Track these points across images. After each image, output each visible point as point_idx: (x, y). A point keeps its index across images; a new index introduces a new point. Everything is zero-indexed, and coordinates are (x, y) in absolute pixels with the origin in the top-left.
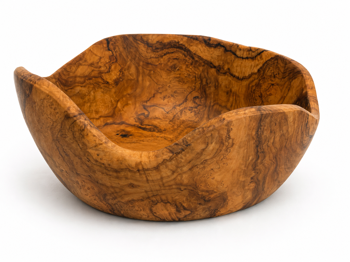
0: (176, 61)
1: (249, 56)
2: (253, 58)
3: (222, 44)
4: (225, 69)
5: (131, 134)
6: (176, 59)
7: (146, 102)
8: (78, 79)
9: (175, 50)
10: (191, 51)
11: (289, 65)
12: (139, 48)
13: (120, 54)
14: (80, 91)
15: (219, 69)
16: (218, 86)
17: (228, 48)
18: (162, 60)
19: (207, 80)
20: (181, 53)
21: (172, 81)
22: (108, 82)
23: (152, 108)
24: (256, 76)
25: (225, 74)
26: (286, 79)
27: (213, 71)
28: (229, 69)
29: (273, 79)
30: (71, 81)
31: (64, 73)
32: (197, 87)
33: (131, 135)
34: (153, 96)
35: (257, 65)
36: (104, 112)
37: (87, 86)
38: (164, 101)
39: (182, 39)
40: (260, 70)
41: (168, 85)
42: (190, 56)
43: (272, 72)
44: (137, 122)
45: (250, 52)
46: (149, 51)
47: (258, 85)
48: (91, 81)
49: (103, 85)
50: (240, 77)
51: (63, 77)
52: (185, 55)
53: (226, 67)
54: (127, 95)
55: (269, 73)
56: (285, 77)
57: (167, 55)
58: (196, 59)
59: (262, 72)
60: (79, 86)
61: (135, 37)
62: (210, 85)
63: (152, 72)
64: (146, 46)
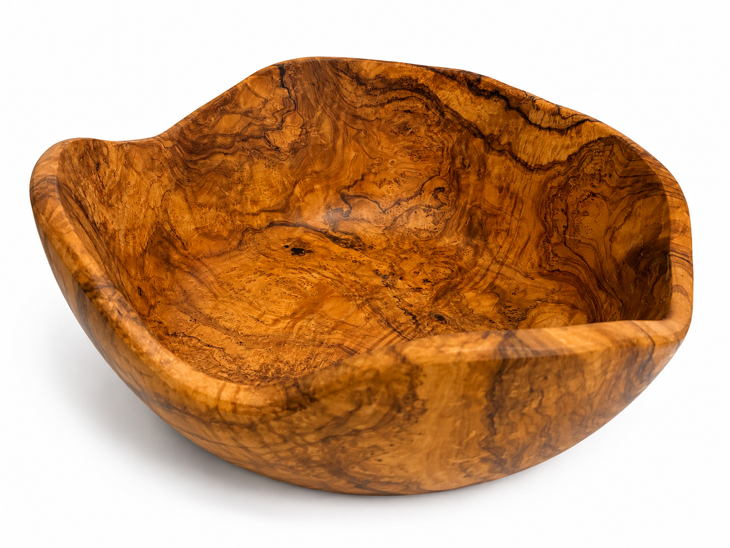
0: (408, 117)
1: (553, 126)
2: (562, 132)
3: (502, 93)
4: (502, 143)
5: (310, 249)
6: (409, 111)
7: (348, 188)
8: (220, 140)
9: (409, 93)
10: (440, 101)
11: (636, 163)
12: (340, 86)
13: (304, 97)
14: (223, 161)
15: (490, 142)
16: (483, 174)
17: (513, 103)
18: (382, 111)
19: (463, 159)
20: (421, 102)
21: (398, 153)
22: (278, 148)
23: (357, 200)
24: (562, 169)
25: (501, 152)
26: (624, 192)
27: (478, 142)
28: (509, 144)
29: (595, 183)
30: (204, 144)
31: (192, 127)
32: (443, 169)
33: (309, 252)
34: (360, 178)
35: (568, 147)
36: (268, 202)
37: (238, 153)
38: (380, 188)
39: (424, 75)
40: (573, 157)
41: (390, 161)
42: (437, 108)
43: (598, 167)
44: (326, 224)
45: (558, 118)
46: (360, 92)
47: (564, 188)
48: (246, 145)
49: (269, 152)
50: (529, 164)
51: (190, 136)
52: (427, 106)
53: (505, 140)
54: (313, 174)
55: (589, 169)
56: (622, 186)
57: (395, 103)
58: (448, 116)
59: (575, 164)
60: (220, 153)
61: (334, 63)
62: (469, 169)
63: (362, 134)
64: (355, 83)
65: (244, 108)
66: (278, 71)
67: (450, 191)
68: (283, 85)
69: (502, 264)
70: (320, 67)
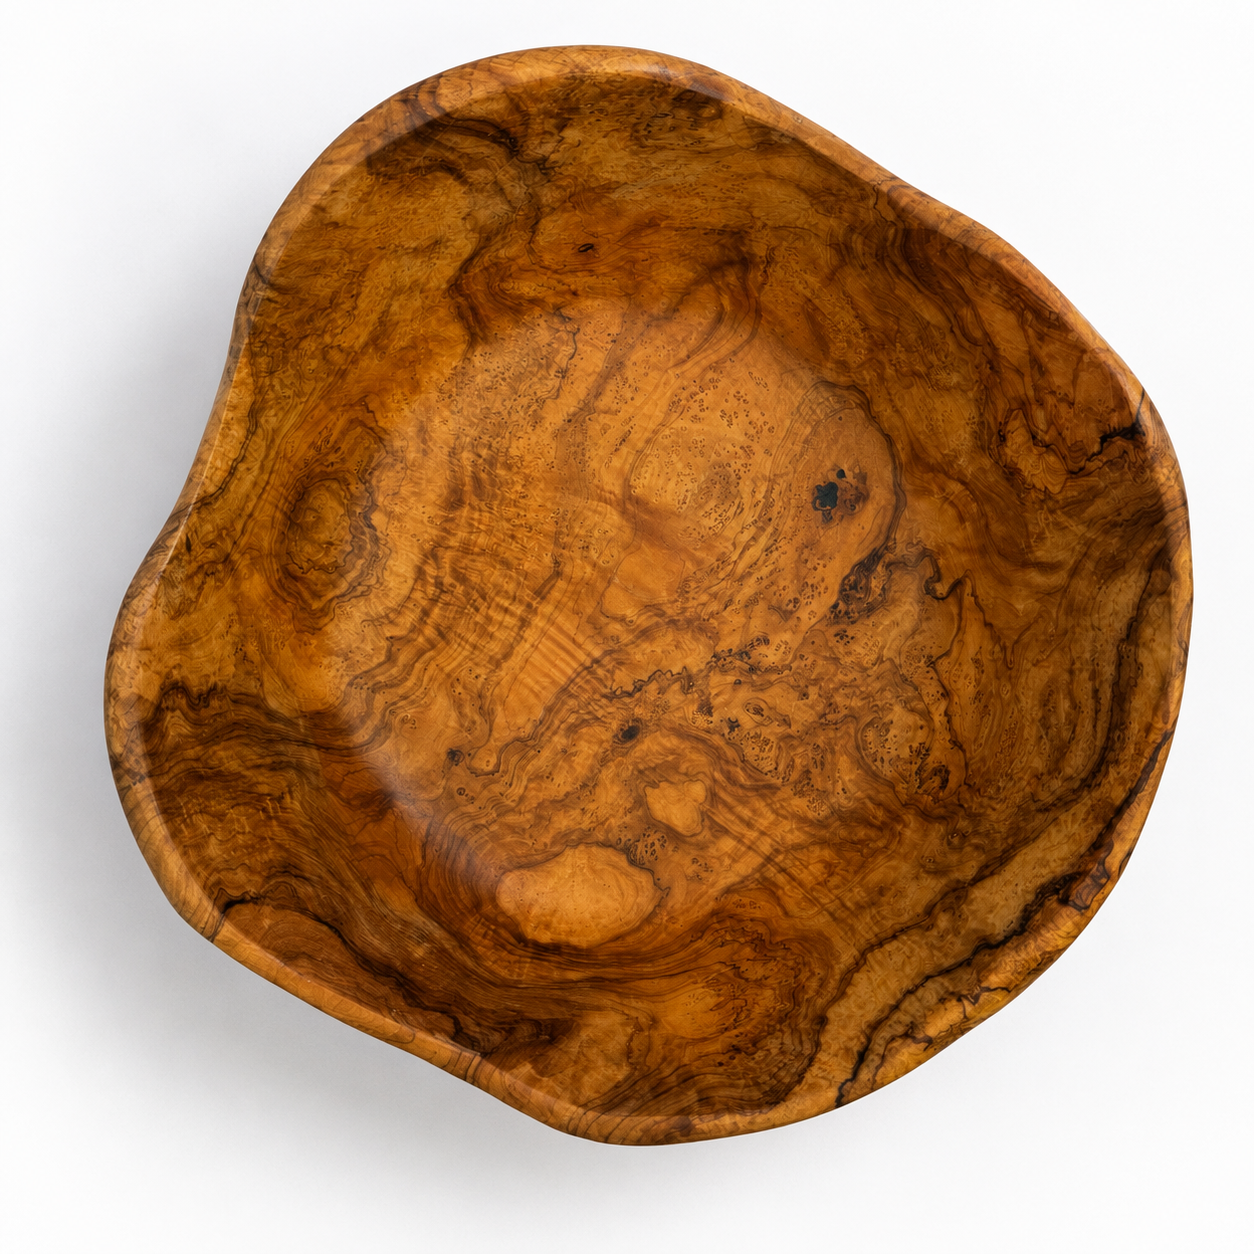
1: (895, 1018)
2: (875, 1027)
4: (941, 916)
7: (974, 595)
9: (1101, 741)
10: (1070, 808)
12: (1125, 575)
13: (1095, 491)
15: (958, 892)
17: (985, 955)
22: (1004, 440)
24: (819, 1005)
27: (971, 870)
28: (931, 927)
32: (968, 794)
34: (988, 620)
35: (843, 1025)
37: (966, 357)
38: (972, 660)
40: (818, 1026)
42: (1060, 798)
45: (900, 1029)
49: (992, 421)
50: (876, 951)
52: (1071, 777)
53: (942, 920)
57: (1092, 705)
58: (1037, 821)
59: (804, 1026)
60: (948, 319)
62: (945, 843)
64: (1130, 614)
65: (1043, 352)
66: (1127, 424)
67: (936, 800)
68: (1105, 438)
69: (769, 859)
70: (1152, 525)
